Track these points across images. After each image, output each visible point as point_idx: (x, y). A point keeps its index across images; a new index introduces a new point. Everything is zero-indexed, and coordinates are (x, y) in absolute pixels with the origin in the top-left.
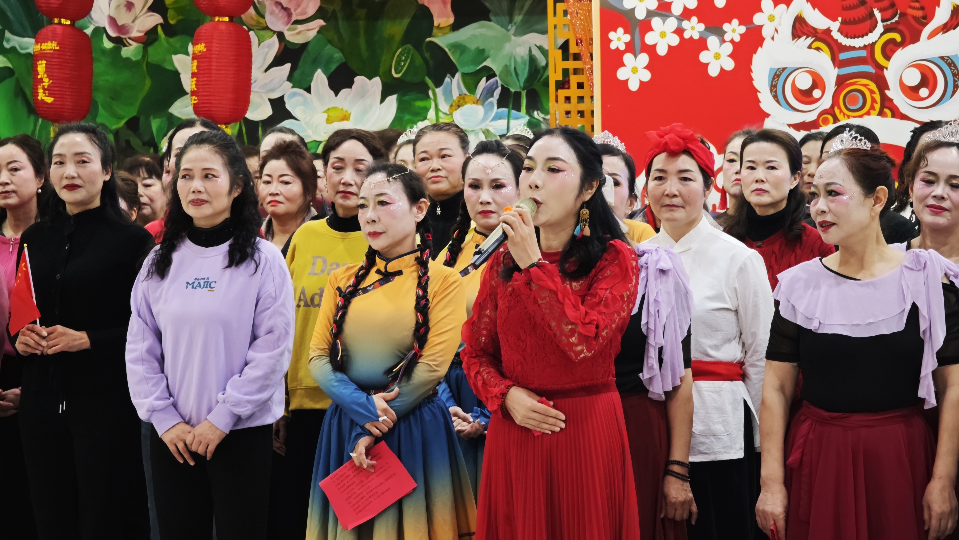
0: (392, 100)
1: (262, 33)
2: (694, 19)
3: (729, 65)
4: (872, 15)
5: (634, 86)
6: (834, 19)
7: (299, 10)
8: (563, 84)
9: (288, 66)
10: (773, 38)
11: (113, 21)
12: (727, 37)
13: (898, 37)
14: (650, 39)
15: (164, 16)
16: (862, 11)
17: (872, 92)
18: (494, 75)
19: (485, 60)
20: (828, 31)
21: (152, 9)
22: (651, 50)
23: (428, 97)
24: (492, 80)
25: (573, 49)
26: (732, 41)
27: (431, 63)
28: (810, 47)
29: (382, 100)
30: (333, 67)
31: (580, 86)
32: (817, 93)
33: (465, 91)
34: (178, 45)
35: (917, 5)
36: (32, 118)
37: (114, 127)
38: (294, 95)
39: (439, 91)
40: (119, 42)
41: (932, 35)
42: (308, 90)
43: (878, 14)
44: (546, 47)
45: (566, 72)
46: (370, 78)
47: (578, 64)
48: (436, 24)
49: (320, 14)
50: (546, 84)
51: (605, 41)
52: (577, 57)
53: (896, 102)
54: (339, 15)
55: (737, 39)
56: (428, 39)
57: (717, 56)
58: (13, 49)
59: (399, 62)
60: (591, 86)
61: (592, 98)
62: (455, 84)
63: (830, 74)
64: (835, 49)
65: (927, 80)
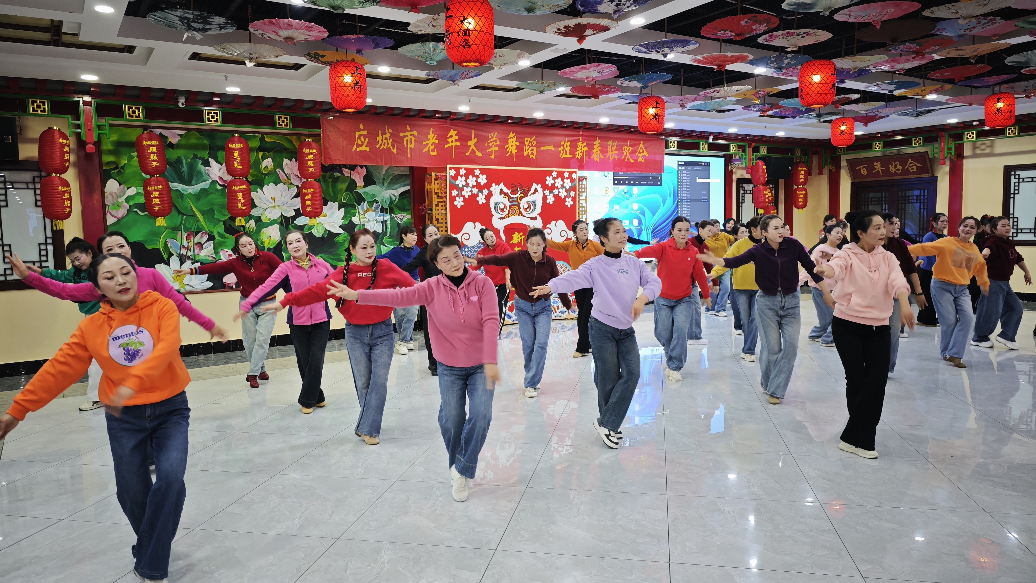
0: (343, 210)
1: (290, 185)
2: (475, 188)
3: (484, 201)
6: (509, 190)
10: (495, 195)
11: (221, 178)
13: (523, 195)
14: (463, 193)
16: (515, 188)
17: (517, 209)
18: (378, 203)
19: (375, 197)
20: (508, 193)
22: (464, 196)
23: (355, 209)
27: (356, 198)
28: (503, 197)
29: (339, 210)
32: (505, 210)
33: (368, 207)
35: (528, 187)
39: (359, 207)
41: (530, 195)
43: (519, 189)
46: (334, 202)
48: (358, 185)
51: (451, 193)
52: (441, 198)
53: (522, 212)
55: (486, 194)
56: (355, 190)
57: (481, 199)
59: (344, 197)
60: (446, 206)
61: (446, 210)
62: (365, 205)
63: (508, 204)
64: (509, 198)
65: (529, 207)
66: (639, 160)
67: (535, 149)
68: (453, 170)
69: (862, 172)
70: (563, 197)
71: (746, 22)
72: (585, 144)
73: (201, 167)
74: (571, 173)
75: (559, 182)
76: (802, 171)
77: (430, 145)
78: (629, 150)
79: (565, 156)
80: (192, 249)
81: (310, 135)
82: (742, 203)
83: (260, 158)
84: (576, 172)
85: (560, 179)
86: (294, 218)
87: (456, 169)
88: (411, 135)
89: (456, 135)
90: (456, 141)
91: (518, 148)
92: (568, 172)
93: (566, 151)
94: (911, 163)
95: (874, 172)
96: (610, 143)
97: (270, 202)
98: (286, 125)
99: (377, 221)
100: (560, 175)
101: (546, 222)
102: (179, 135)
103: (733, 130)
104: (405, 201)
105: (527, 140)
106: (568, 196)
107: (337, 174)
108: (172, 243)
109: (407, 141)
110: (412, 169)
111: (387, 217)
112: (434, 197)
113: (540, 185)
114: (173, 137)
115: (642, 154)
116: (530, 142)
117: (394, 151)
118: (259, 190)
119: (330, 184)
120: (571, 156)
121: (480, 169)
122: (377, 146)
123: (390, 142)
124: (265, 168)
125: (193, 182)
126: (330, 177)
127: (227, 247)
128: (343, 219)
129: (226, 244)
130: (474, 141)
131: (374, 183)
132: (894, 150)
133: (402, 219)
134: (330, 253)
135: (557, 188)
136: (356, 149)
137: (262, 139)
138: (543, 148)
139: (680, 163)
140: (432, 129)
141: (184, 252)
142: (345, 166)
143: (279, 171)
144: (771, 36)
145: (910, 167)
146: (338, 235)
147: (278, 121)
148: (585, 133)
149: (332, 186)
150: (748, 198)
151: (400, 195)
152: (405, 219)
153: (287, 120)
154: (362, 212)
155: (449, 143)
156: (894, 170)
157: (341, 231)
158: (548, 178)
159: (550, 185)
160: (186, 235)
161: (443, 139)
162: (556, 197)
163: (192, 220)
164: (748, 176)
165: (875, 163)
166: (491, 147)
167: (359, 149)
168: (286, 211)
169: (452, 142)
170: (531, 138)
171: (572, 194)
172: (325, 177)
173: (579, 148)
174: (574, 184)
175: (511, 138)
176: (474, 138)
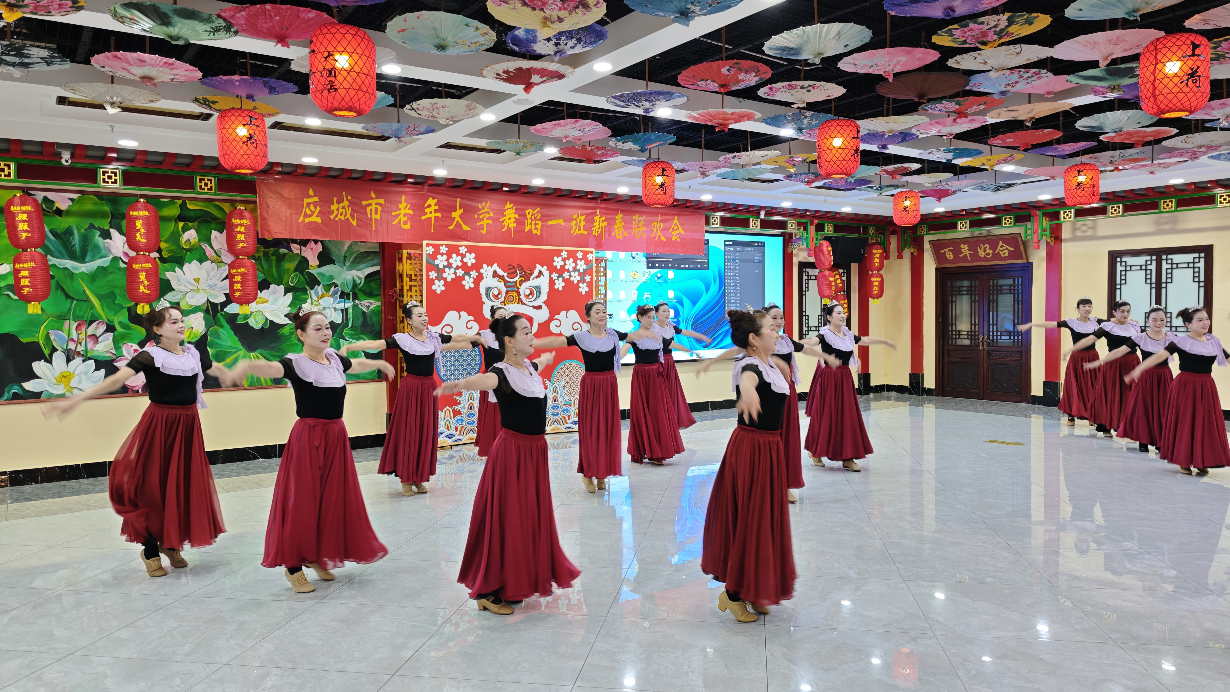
0: (290, 295)
1: (219, 264)
2: (460, 269)
3: (472, 286)
4: (516, 272)
6: (505, 272)
10: (486, 278)
12: (472, 276)
13: (524, 279)
14: (444, 275)
15: (161, 253)
16: (513, 270)
17: (516, 296)
18: (337, 286)
19: (333, 280)
20: (503, 276)
22: (445, 279)
23: (307, 294)
24: (336, 288)
26: (473, 278)
27: (308, 280)
28: (498, 281)
29: (285, 294)
30: (260, 280)
32: (500, 296)
33: (324, 292)
39: (312, 291)
41: (533, 279)
43: (518, 272)
45: (411, 286)
46: (278, 285)
48: (310, 265)
51: (428, 276)
53: (522, 299)
55: (475, 277)
56: (307, 271)
57: (468, 283)
59: (293, 279)
60: (421, 291)
61: (422, 295)
62: (320, 289)
63: (504, 290)
64: (506, 282)
65: (531, 293)
66: (673, 239)
67: (540, 223)
68: (431, 247)
69: (948, 256)
70: (575, 282)
71: (728, 70)
72: (604, 218)
73: (98, 240)
74: (585, 253)
75: (570, 265)
76: (877, 253)
77: (401, 216)
78: (660, 227)
79: (579, 233)
80: (83, 343)
81: (242, 202)
82: (805, 291)
83: (180, 229)
84: (592, 252)
85: (571, 260)
86: (224, 305)
87: (433, 246)
88: (376, 204)
89: (435, 205)
90: (436, 211)
91: (517, 221)
92: (581, 251)
93: (580, 227)
94: (1002, 246)
95: (961, 256)
96: (636, 217)
97: (193, 285)
98: (211, 189)
99: (335, 309)
100: (572, 255)
101: (554, 312)
102: (70, 199)
103: (786, 204)
104: (373, 284)
105: (529, 212)
106: (583, 281)
107: (283, 251)
108: (56, 335)
109: (371, 211)
110: (382, 245)
111: (349, 304)
112: (406, 279)
113: (545, 267)
114: (62, 201)
115: (678, 231)
116: (533, 215)
117: (354, 223)
118: (177, 269)
119: (274, 263)
120: (585, 232)
121: (466, 247)
122: (332, 217)
123: (349, 212)
124: (186, 242)
125: (88, 258)
126: (274, 254)
127: (131, 341)
128: (290, 306)
129: (131, 336)
130: (459, 212)
131: (332, 262)
132: (983, 231)
133: (368, 307)
134: (272, 348)
135: (568, 271)
136: (304, 220)
137: (183, 206)
138: (549, 223)
139: (727, 243)
140: (404, 197)
141: (72, 346)
142: (294, 241)
143: (205, 246)
144: (771, 89)
145: (1002, 251)
146: (282, 326)
147: (199, 184)
148: (603, 206)
149: (276, 266)
150: (813, 285)
151: (366, 278)
152: (372, 307)
153: (211, 183)
154: (315, 298)
155: (426, 213)
156: (984, 254)
157: (287, 321)
158: (555, 258)
159: (559, 267)
160: (76, 324)
161: (419, 208)
162: (567, 281)
163: (84, 305)
164: (812, 259)
165: (962, 246)
166: (482, 220)
167: (307, 220)
168: (214, 296)
169: (431, 212)
170: (534, 210)
171: (588, 278)
172: (266, 254)
173: (596, 224)
174: (590, 266)
175: (508, 209)
176: (460, 209)
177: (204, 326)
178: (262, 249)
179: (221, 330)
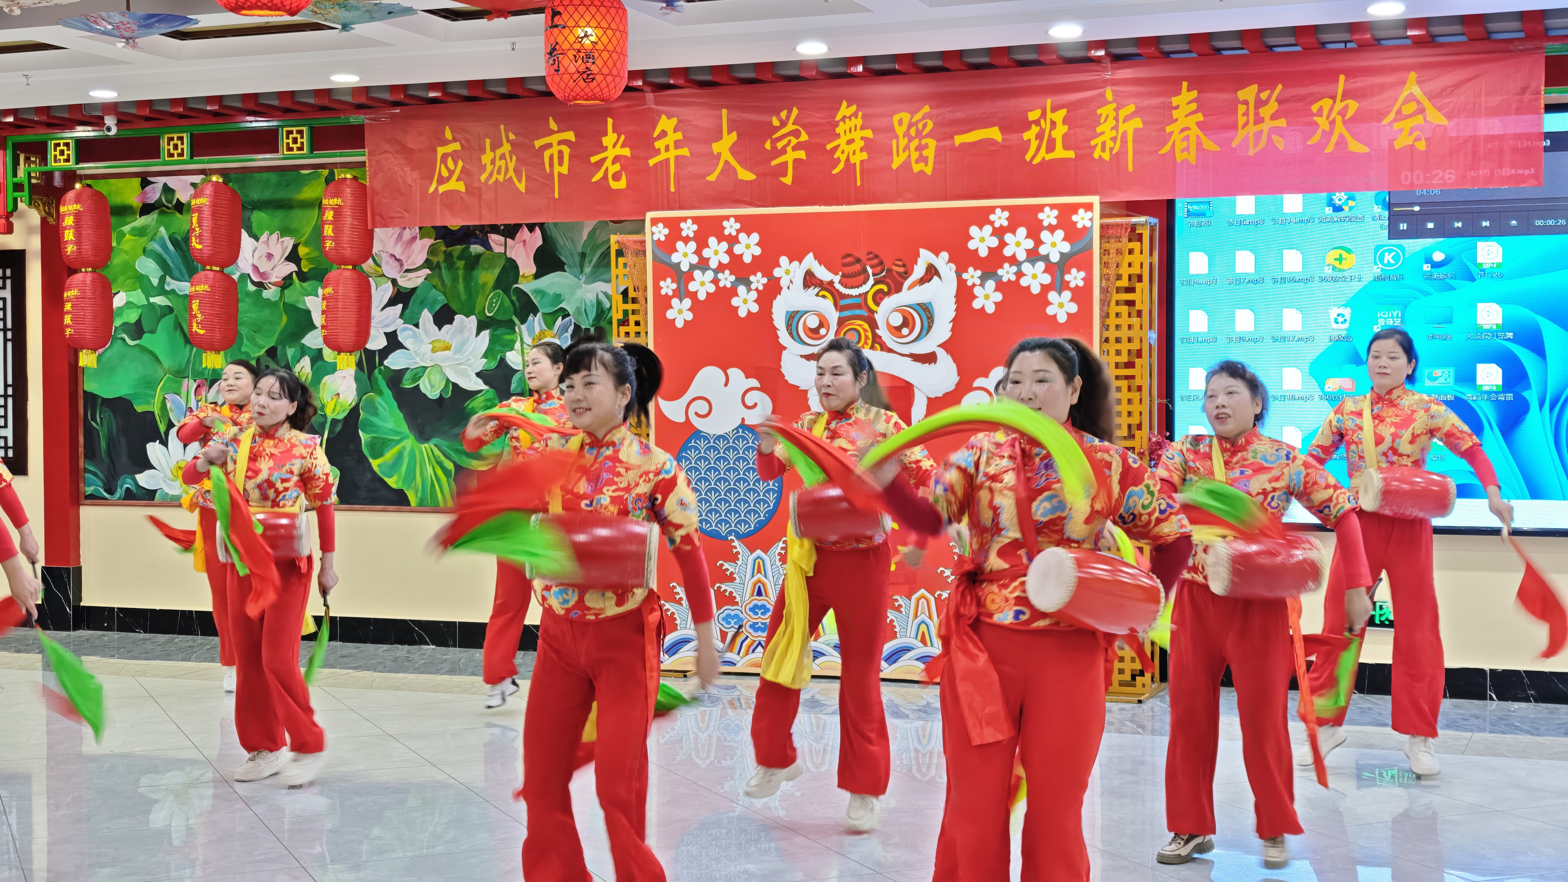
0: (486, 334)
1: (379, 279)
2: (727, 272)
3: (755, 308)
4: (865, 270)
5: (679, 324)
6: (836, 274)
7: (409, 261)
8: (624, 322)
9: (400, 306)
10: (788, 288)
11: (256, 268)
12: (753, 286)
13: (885, 288)
14: (692, 287)
15: (298, 265)
16: (857, 267)
17: (865, 331)
18: (568, 315)
19: (561, 302)
20: (831, 283)
21: (289, 259)
22: (693, 296)
23: (515, 331)
24: (567, 319)
25: (632, 294)
26: (757, 290)
27: (517, 305)
28: (817, 295)
29: (478, 334)
30: (438, 307)
31: (637, 323)
32: (823, 331)
33: (545, 327)
34: (309, 289)
35: (900, 263)
36: (188, 347)
37: (257, 355)
38: (405, 329)
39: (523, 327)
40: (260, 285)
41: (911, 287)
42: (417, 325)
43: (870, 270)
44: (610, 293)
45: (626, 312)
46: (467, 316)
47: (635, 306)
48: (521, 274)
49: (428, 264)
50: (610, 323)
51: (657, 288)
52: (634, 301)
53: (883, 339)
54: (443, 265)
55: (761, 288)
56: (515, 286)
57: (745, 301)
58: (173, 292)
59: (491, 303)
60: (646, 324)
61: (647, 332)
62: (536, 322)
63: (833, 316)
64: (837, 297)
65: (907, 322)
67: (932, 143)
68: (661, 225)
70: (1036, 290)
74: (1066, 212)
75: (1018, 244)
77: (608, 163)
78: (1342, 112)
79: (1049, 157)
85: (1022, 231)
86: (384, 353)
87: (667, 222)
89: (676, 131)
90: (678, 144)
91: (868, 146)
92: (1053, 207)
93: (1052, 141)
98: (302, 148)
100: (1025, 218)
101: (970, 370)
105: (901, 120)
106: (1059, 285)
107: (476, 249)
108: (173, 402)
109: (551, 158)
113: (945, 255)
114: (183, 189)
115: (1419, 120)
116: (910, 125)
117: (522, 187)
120: (1071, 154)
121: (738, 218)
122: (483, 178)
123: (511, 166)
126: (460, 258)
128: (485, 356)
130: (730, 139)
131: (559, 266)
135: (1013, 260)
136: (436, 190)
138: (959, 140)
140: (610, 121)
142: (495, 229)
146: (472, 394)
148: (1126, 74)
149: (465, 279)
153: (303, 137)
155: (657, 152)
157: (478, 385)
158: (974, 230)
159: (983, 253)
160: (195, 386)
161: (642, 142)
162: (1008, 289)
166: (783, 151)
167: (442, 189)
169: (667, 149)
170: (913, 113)
171: (1075, 278)
172: (448, 256)
173: (1105, 128)
174: (1081, 244)
175: (844, 118)
176: (729, 133)
177: (355, 393)
178: (444, 248)
179: (378, 399)
